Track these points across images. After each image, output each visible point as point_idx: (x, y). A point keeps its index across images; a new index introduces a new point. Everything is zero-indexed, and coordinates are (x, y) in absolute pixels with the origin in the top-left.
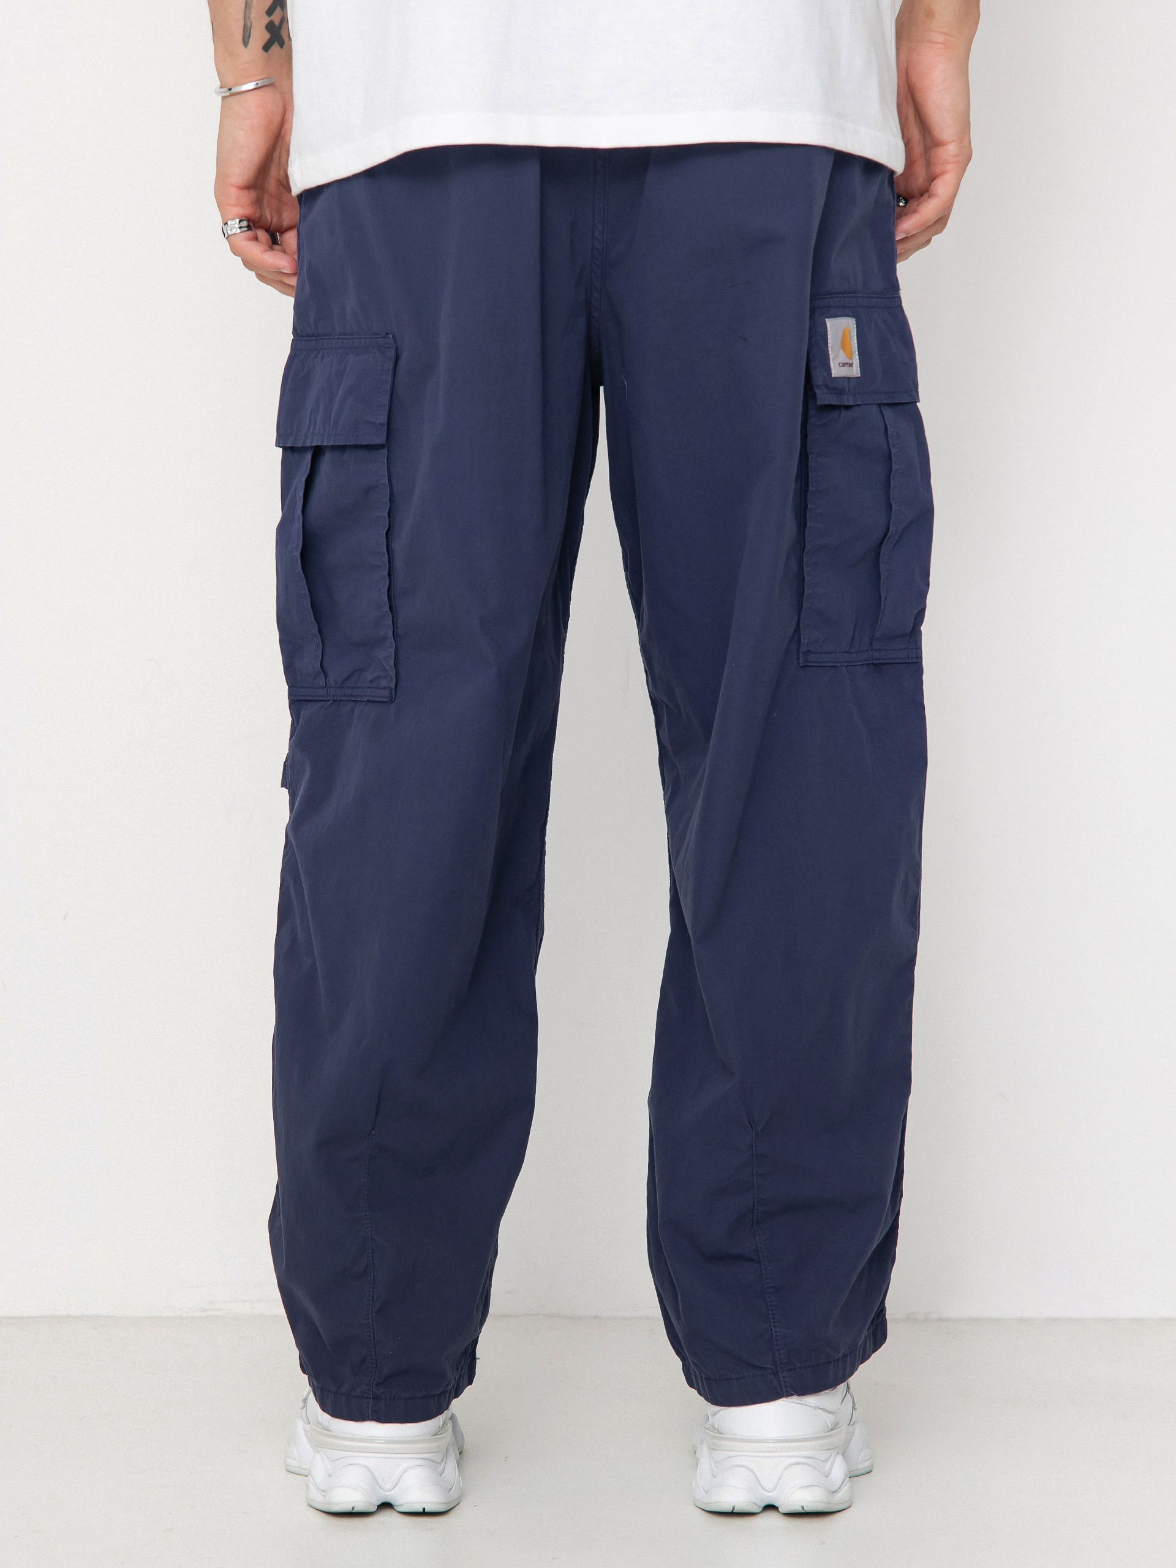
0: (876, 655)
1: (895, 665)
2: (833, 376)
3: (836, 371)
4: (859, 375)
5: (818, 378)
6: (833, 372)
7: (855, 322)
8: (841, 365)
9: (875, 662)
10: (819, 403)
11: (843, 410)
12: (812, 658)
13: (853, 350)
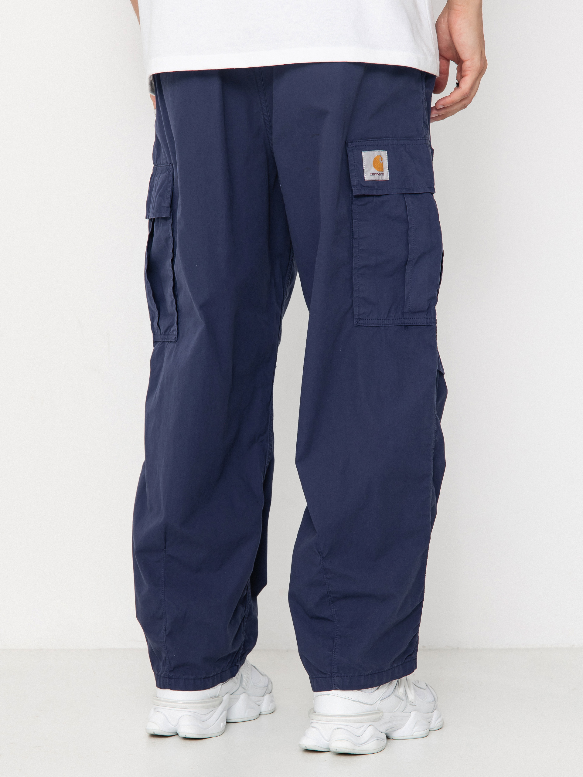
0: (406, 321)
1: (420, 326)
2: (365, 180)
3: (368, 177)
4: (389, 179)
5: (354, 181)
6: (365, 178)
7: (387, 153)
8: (371, 174)
9: (405, 324)
10: (354, 194)
11: (375, 197)
12: (361, 322)
13: (384, 167)
